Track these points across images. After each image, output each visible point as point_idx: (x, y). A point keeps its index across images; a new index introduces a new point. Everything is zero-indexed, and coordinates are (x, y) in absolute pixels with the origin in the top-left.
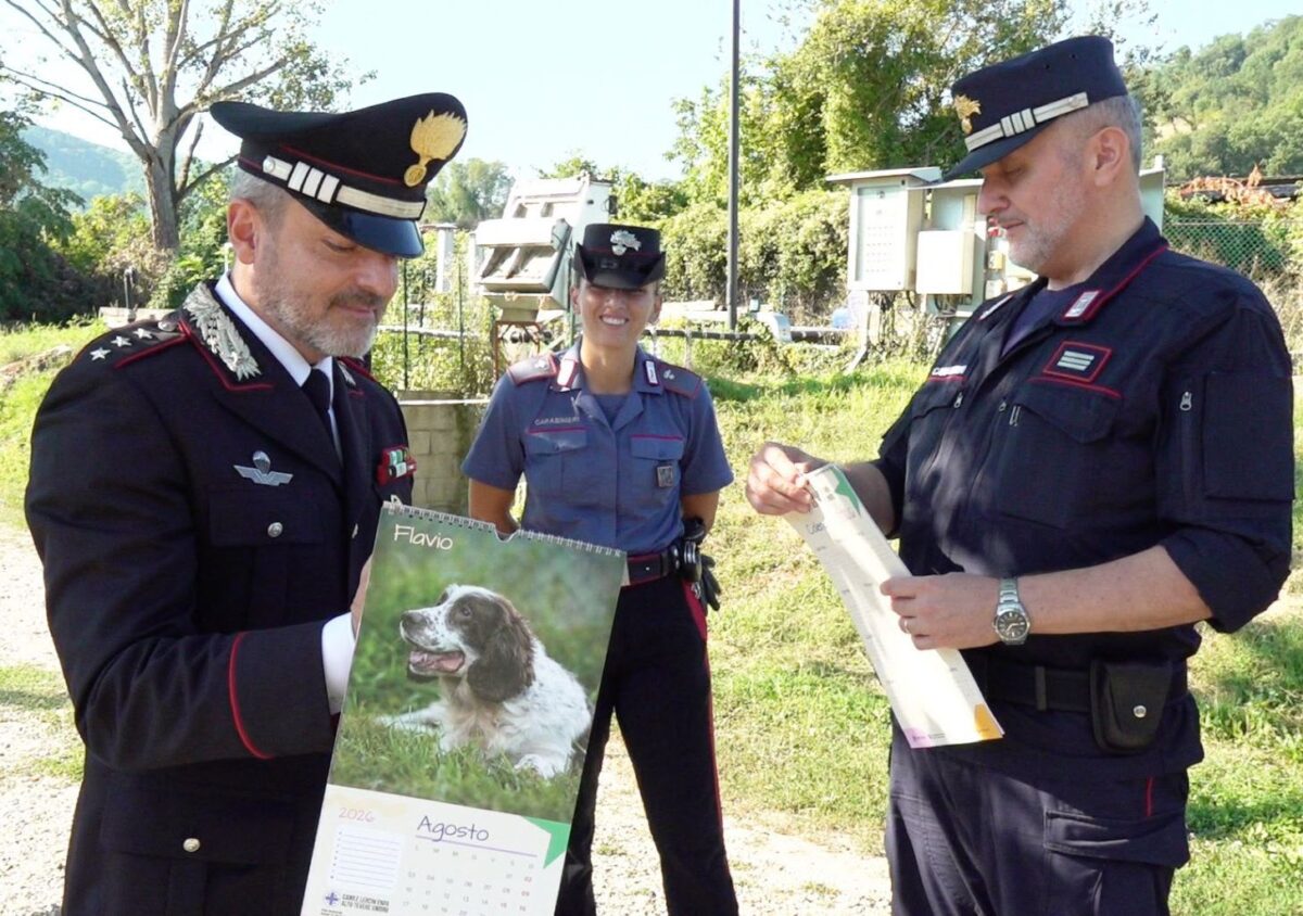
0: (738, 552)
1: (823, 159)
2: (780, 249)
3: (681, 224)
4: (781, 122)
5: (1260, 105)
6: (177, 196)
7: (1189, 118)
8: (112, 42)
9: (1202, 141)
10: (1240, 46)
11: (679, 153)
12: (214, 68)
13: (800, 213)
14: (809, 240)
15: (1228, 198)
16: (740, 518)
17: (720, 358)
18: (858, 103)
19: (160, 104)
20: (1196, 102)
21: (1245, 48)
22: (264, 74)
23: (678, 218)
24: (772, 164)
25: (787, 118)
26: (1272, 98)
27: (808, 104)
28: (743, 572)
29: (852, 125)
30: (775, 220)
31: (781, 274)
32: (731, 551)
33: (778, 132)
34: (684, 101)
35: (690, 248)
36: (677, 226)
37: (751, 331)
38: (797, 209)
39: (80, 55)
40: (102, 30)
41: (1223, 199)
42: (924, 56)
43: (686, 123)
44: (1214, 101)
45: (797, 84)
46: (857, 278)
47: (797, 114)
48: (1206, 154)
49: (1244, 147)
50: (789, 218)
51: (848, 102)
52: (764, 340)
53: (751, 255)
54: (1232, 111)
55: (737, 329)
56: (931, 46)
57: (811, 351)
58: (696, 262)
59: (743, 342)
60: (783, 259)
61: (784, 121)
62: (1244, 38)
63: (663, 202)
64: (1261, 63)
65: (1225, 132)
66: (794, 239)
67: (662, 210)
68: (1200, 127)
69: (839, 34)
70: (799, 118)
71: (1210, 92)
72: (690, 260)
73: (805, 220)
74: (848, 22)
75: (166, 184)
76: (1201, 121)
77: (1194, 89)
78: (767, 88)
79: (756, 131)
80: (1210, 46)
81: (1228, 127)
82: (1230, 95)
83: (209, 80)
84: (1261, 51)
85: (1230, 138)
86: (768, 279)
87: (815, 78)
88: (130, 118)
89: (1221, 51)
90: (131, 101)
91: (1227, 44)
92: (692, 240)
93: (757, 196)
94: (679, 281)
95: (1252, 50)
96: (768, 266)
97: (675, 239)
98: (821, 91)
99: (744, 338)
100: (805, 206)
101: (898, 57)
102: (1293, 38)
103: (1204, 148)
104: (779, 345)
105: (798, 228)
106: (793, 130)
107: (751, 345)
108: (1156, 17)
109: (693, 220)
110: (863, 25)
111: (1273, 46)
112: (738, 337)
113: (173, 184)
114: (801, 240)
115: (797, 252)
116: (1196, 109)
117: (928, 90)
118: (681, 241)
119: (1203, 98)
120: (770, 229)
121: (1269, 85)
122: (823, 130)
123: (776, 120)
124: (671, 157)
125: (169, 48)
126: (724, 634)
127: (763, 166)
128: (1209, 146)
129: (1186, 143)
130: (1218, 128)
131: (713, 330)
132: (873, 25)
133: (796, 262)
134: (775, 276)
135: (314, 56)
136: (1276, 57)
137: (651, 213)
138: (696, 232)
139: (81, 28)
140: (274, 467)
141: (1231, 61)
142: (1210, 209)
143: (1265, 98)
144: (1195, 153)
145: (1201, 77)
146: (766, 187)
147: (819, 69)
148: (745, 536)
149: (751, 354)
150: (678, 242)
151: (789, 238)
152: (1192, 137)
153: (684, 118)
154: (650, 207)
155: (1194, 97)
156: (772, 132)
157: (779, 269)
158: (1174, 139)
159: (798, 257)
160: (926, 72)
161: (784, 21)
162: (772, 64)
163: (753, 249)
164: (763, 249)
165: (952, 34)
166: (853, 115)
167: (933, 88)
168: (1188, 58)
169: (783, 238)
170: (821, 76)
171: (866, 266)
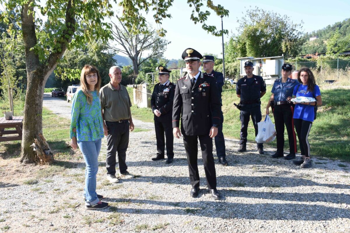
1: (246, 54)
6: (138, 65)
8: (126, 40)
10: (340, 24)
12: (143, 43)
15: (312, 58)
19: (135, 50)
21: (342, 25)
22: (152, 44)
24: (239, 54)
27: (243, 44)
30: (236, 64)
37: (227, 83)
39: (121, 43)
40: (124, 38)
42: (263, 35)
45: (241, 41)
47: (242, 46)
51: (250, 44)
52: (229, 84)
56: (265, 33)
60: (238, 71)
64: (344, 28)
69: (248, 32)
74: (249, 30)
75: (136, 64)
78: (237, 42)
79: (235, 49)
83: (142, 45)
88: (130, 53)
89: (337, 26)
90: (130, 50)
93: (235, 60)
98: (245, 42)
101: (259, 35)
106: (241, 49)
108: (302, 27)
110: (252, 30)
113: (137, 63)
120: (236, 66)
121: (346, 32)
122: (246, 49)
123: (239, 47)
125: (136, 41)
127: (237, 55)
135: (160, 40)
136: (348, 26)
139: (122, 39)
141: (339, 27)
142: (308, 60)
149: (227, 86)
154: (217, 63)
156: (238, 49)
160: (264, 38)
161: (238, 30)
162: (237, 38)
163: (233, 69)
164: (235, 69)
165: (268, 31)
166: (251, 46)
167: (266, 40)
168: (330, 27)
169: (238, 67)
170: (245, 39)
171: (243, 72)
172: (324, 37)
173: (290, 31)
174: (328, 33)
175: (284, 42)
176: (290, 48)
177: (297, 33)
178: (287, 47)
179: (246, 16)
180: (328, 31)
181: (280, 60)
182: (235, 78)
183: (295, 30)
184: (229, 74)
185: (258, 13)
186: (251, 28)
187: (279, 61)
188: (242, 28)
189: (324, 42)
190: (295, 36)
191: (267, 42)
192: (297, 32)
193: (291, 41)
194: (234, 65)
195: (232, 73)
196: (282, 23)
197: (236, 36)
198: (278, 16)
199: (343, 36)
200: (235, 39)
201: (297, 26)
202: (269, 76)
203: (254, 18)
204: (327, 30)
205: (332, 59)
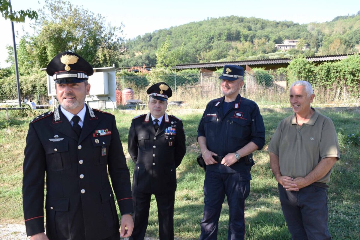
0: (16, 162)
2: (37, 86)
3: (9, 80)
4: (36, 53)
5: (156, 49)
7: (142, 51)
9: (144, 57)
10: (151, 36)
11: (10, 61)
13: (41, 76)
14: (44, 83)
15: (139, 71)
16: (16, 154)
17: (17, 114)
18: (55, 49)
20: (143, 48)
21: (152, 36)
23: (9, 78)
24: (35, 64)
25: (38, 52)
26: (158, 47)
27: (43, 49)
28: (17, 166)
29: (54, 54)
30: (35, 78)
31: (37, 92)
32: (14, 162)
33: (36, 56)
34: (10, 47)
35: (12, 86)
36: (8, 80)
37: (25, 107)
38: (40, 76)
41: (138, 72)
42: (71, 38)
43: (11, 53)
44: (146, 48)
45: (39, 44)
46: (50, 93)
47: (40, 51)
48: (145, 60)
49: (153, 58)
50: (38, 78)
51: (53, 49)
52: (29, 109)
53: (29, 87)
54: (150, 50)
55: (21, 107)
56: (73, 36)
57: (41, 111)
58: (14, 89)
59: (23, 110)
60: (38, 88)
61: (37, 53)
62: (151, 34)
63: (5, 74)
64: (155, 40)
65: (149, 55)
66: (40, 83)
67: (5, 76)
68: (144, 53)
69: (49, 32)
70: (41, 52)
71: (145, 46)
72: (12, 89)
73: (43, 78)
74: (50, 29)
76: (144, 52)
77: (142, 45)
78: (32, 44)
79: (30, 55)
80: (145, 35)
81: (149, 54)
82: (149, 46)
84: (155, 37)
85: (150, 56)
86: (34, 93)
87: (43, 42)
89: (147, 37)
91: (148, 35)
92: (12, 84)
93: (31, 72)
94: (10, 94)
95: (153, 37)
96: (34, 90)
97: (8, 83)
98: (46, 45)
99: (23, 109)
100: (42, 75)
101: (65, 38)
102: (161, 34)
103: (145, 58)
104: (33, 110)
105: (41, 80)
106: (40, 55)
107: (26, 110)
108: (123, 31)
109: (13, 79)
110: (55, 30)
111: (157, 36)
112: (21, 109)
114: (42, 83)
115: (41, 86)
116: (143, 50)
117: (74, 46)
118: (9, 84)
119: (144, 47)
120: (34, 81)
121: (157, 44)
122: (47, 56)
123: (35, 53)
124: (8, 61)
126: (9, 182)
127: (33, 64)
128: (146, 58)
129: (141, 57)
130: (147, 54)
131: (15, 107)
132: (57, 30)
133: (41, 89)
134: (36, 92)
136: (158, 38)
137: (2, 77)
138: (14, 82)
140: (59, 138)
141: (149, 39)
142: (135, 74)
143: (156, 47)
144: (143, 59)
145: (143, 42)
146: (34, 69)
147: (44, 40)
148: (18, 158)
149: (26, 113)
150: (8, 84)
151: (39, 83)
152: (142, 56)
153: (10, 51)
155: (142, 47)
156: (34, 56)
157: (37, 90)
158: (138, 56)
159: (42, 87)
160: (72, 42)
161: (34, 28)
162: (32, 38)
163: (29, 86)
164: (32, 86)
165: (78, 33)
166: (55, 52)
167: (75, 45)
168: (140, 38)
169: (37, 83)
170: (45, 42)
171: (52, 90)
172: (135, 48)
173: (108, 36)
174: (139, 44)
175: (101, 49)
176: (110, 58)
177: (117, 39)
178: (105, 56)
179: (44, 8)
180: (139, 42)
181: (110, 73)
182: (33, 99)
183: (113, 35)
184: (24, 92)
185: (62, 5)
186: (53, 26)
187: (108, 74)
188: (40, 25)
189: (135, 54)
190: (115, 43)
191: (76, 48)
192: (117, 37)
193: (110, 49)
194: (31, 80)
195: (28, 92)
196: (96, 23)
197: (31, 36)
198: (89, 13)
199: (155, 49)
200: (28, 40)
201: (116, 30)
202: (95, 96)
203: (57, 12)
204: (137, 41)
205: (166, 74)
